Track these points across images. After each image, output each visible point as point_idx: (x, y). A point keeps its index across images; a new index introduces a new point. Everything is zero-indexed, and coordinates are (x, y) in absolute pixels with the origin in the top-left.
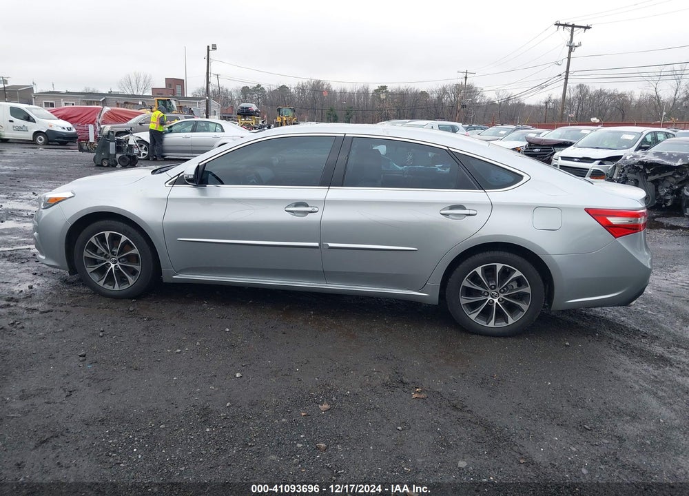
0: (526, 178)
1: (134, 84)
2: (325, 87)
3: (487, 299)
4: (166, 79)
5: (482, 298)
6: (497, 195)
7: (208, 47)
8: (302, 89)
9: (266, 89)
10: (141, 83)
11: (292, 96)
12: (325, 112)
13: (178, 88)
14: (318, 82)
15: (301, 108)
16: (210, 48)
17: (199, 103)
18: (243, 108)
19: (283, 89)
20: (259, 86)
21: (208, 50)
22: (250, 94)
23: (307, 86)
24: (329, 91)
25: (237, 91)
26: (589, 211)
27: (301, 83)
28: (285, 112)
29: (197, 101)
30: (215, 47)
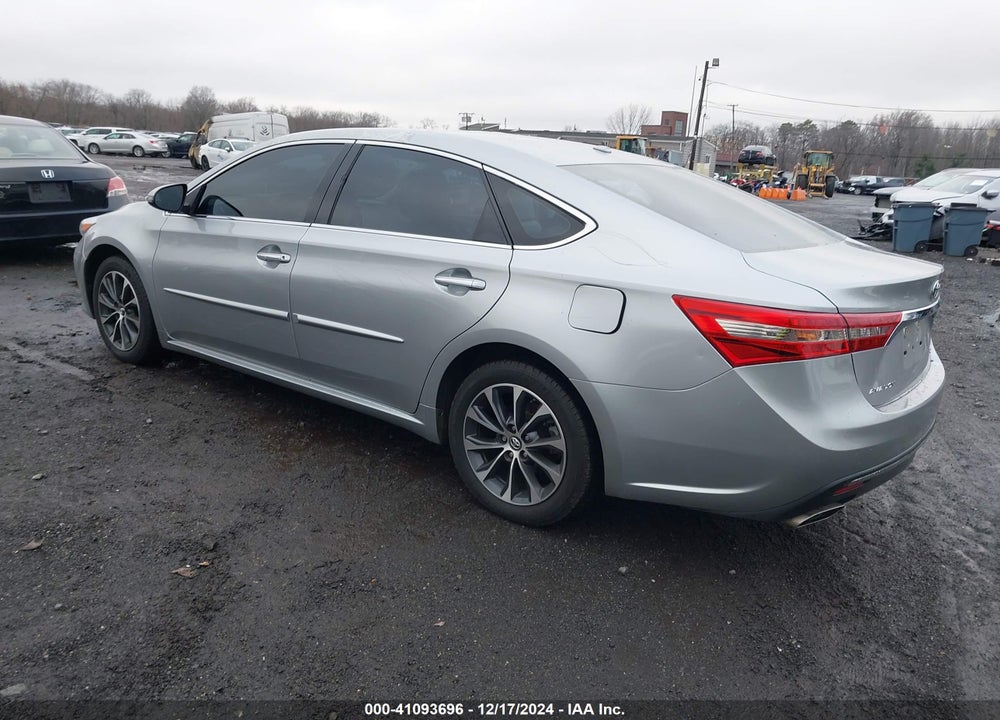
0: (590, 225)
1: (627, 121)
2: (921, 122)
3: (502, 449)
4: (663, 112)
5: (496, 445)
6: (528, 257)
7: (707, 63)
8: (879, 125)
9: (819, 127)
10: (637, 119)
11: (860, 137)
12: (913, 162)
13: (679, 125)
14: (909, 115)
15: (872, 156)
16: (710, 65)
17: (684, 145)
18: (748, 152)
19: (848, 126)
20: (808, 122)
21: (707, 67)
22: (794, 134)
23: (889, 121)
24: (927, 128)
25: (772, 131)
26: (681, 301)
27: (879, 117)
28: (818, 158)
29: (681, 142)
30: (716, 63)
